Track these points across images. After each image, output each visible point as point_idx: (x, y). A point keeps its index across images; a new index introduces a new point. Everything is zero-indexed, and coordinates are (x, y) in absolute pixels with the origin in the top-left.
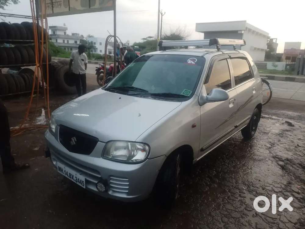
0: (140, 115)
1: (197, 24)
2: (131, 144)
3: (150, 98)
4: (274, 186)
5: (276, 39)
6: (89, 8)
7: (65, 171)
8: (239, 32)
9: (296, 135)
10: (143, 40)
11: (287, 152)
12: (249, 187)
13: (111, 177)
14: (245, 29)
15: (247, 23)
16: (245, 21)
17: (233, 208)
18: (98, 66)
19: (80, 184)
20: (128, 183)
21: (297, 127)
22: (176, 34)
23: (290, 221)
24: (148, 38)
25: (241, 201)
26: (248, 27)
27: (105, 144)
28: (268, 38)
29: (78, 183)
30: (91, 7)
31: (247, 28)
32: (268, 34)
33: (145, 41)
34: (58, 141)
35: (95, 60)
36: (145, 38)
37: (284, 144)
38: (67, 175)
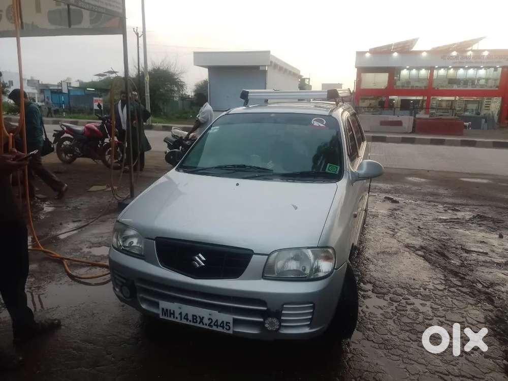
0: (296, 208)
1: (195, 53)
2: (312, 251)
3: (279, 180)
4: (434, 283)
5: (309, 79)
6: (68, 27)
7: (181, 314)
8: (261, 68)
9: (408, 215)
10: (98, 77)
11: (414, 238)
12: (408, 290)
13: (284, 306)
14: (270, 64)
15: (272, 56)
16: (269, 52)
17: (410, 321)
18: (58, 128)
19: (220, 329)
20: (311, 309)
21: (401, 203)
22: (161, 68)
23: (478, 322)
24: (108, 74)
25: (413, 310)
26: (274, 61)
27: (267, 257)
28: (300, 77)
29: (214, 328)
30: (72, 27)
31: (271, 62)
32: (299, 71)
33: (103, 78)
34: (160, 267)
35: (8, 114)
36: (102, 72)
37: (405, 228)
38: (187, 319)
